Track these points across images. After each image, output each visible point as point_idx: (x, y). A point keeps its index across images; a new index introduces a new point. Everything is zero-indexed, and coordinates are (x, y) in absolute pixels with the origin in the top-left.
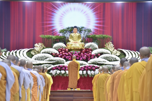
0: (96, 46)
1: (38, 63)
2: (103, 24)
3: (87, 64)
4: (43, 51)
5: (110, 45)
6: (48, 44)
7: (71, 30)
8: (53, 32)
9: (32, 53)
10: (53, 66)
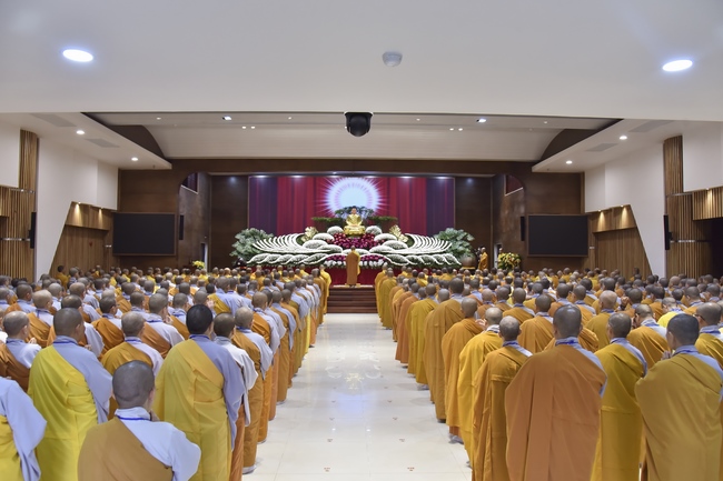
0: (379, 230)
1: (309, 252)
2: (388, 202)
3: (368, 253)
4: (316, 236)
5: (397, 229)
6: (322, 228)
7: (349, 210)
8: (327, 213)
9: (303, 239)
10: (327, 256)
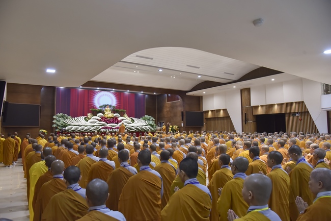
0: (119, 115)
1: (92, 125)
2: (120, 103)
4: (93, 118)
5: (126, 116)
6: (95, 113)
8: (94, 107)
9: (87, 119)
10: (101, 127)
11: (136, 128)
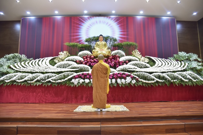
1: (59, 71)
2: (127, 35)
3: (116, 71)
4: (67, 59)
5: (137, 53)
9: (56, 61)
10: (75, 74)
11: (159, 77)
